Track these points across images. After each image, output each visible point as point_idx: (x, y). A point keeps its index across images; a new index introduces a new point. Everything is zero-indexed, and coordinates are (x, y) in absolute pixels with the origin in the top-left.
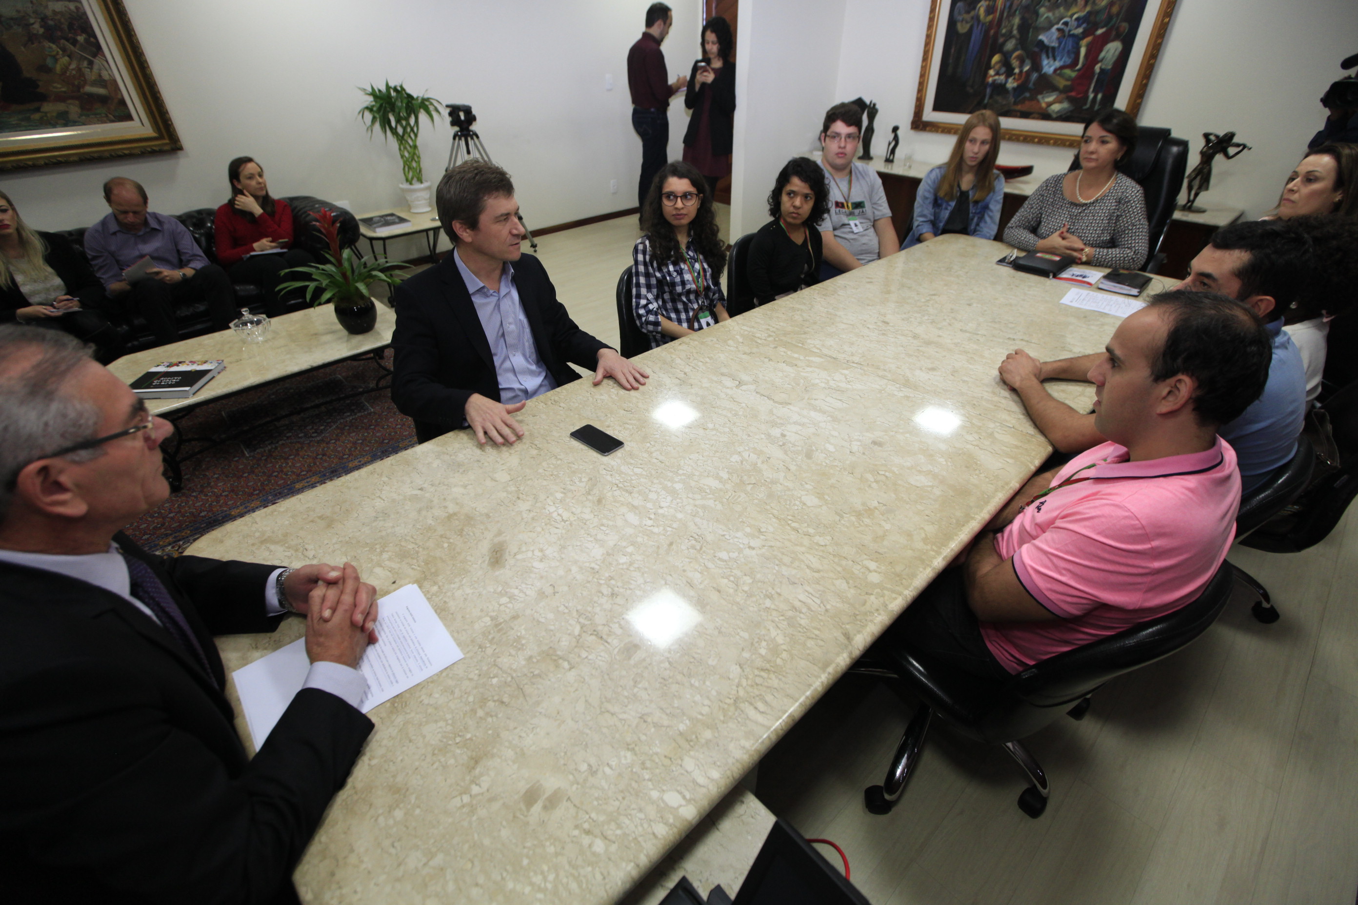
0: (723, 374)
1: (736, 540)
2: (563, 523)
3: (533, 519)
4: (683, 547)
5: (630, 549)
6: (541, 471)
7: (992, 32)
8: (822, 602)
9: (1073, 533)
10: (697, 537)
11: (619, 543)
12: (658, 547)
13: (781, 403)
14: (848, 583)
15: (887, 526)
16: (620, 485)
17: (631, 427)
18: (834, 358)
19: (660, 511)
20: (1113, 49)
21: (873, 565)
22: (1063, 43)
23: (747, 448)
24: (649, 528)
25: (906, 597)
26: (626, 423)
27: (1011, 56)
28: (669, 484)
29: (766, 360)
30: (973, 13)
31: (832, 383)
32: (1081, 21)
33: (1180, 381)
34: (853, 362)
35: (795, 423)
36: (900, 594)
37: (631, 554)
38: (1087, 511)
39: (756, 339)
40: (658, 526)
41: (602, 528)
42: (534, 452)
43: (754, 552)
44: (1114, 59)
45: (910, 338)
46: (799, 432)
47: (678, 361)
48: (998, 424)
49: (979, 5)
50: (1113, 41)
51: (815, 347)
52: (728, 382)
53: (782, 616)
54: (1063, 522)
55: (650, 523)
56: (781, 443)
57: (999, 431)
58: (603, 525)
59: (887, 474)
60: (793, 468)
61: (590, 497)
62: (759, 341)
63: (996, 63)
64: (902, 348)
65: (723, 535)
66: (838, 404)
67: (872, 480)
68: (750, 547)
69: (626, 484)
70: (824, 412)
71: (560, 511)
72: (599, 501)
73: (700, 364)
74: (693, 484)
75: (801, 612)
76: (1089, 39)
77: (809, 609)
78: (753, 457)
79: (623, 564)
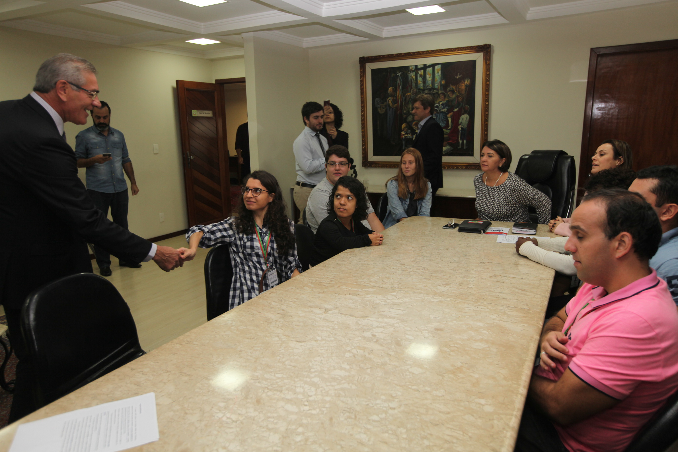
0: (311, 307)
1: (378, 406)
2: (234, 424)
3: (206, 426)
4: (342, 419)
5: (300, 430)
6: (197, 390)
7: (398, 112)
8: (463, 433)
9: (605, 338)
10: (348, 410)
11: (289, 427)
12: (322, 423)
13: (362, 317)
14: (473, 416)
15: (476, 376)
16: (270, 387)
17: (259, 348)
18: (382, 287)
19: (311, 399)
20: (464, 118)
21: (482, 401)
22: (438, 116)
23: (353, 347)
24: (308, 412)
25: (516, 416)
26: (254, 347)
27: (412, 124)
28: (308, 380)
29: (336, 295)
30: (385, 103)
31: (388, 301)
32: (444, 106)
33: (623, 236)
34: (395, 288)
35: (378, 327)
36: (512, 415)
37: (303, 433)
38: (608, 321)
39: (323, 284)
40: (314, 409)
41: (270, 419)
42: (186, 378)
43: (396, 411)
44: (467, 123)
45: (422, 270)
46: (384, 332)
47: (274, 303)
48: (505, 307)
49: (388, 99)
50: (463, 114)
51: (365, 283)
52: (318, 311)
53: (442, 448)
54: (594, 334)
55: (307, 408)
56: (375, 340)
57: (507, 310)
58: (269, 417)
59: (456, 345)
60: (392, 353)
61: (249, 400)
62: (325, 285)
63: (405, 128)
64: (421, 276)
65: (368, 405)
66: (400, 312)
67: (449, 351)
68: (391, 408)
69: (274, 386)
70: (394, 318)
71: (228, 415)
72: (258, 402)
73: (291, 303)
74: (326, 376)
75: (453, 443)
76: (451, 114)
77: (457, 439)
78: (361, 352)
79: (300, 441)
